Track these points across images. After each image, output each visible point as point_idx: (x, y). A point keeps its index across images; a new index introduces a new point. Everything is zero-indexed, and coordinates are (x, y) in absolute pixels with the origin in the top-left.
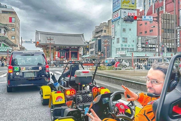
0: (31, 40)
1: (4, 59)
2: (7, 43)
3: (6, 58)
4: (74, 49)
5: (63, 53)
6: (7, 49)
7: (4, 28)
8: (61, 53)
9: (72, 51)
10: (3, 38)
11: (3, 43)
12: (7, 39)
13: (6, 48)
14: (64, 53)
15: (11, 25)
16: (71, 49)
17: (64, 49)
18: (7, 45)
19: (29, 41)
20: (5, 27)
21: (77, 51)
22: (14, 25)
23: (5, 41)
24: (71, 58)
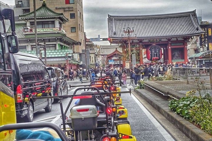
0: (99, 36)
1: (62, 68)
2: (65, 42)
3: (64, 66)
4: (177, 41)
5: (155, 52)
6: (65, 53)
7: (58, 19)
8: (151, 52)
9: (174, 47)
10: (59, 35)
11: (59, 43)
12: (65, 35)
13: (63, 51)
14: (157, 51)
15: (69, 8)
16: (171, 44)
17: (157, 44)
18: (65, 45)
19: (96, 38)
20: (60, 18)
21: (182, 47)
22: (72, 8)
23: (61, 40)
24: (172, 59)
